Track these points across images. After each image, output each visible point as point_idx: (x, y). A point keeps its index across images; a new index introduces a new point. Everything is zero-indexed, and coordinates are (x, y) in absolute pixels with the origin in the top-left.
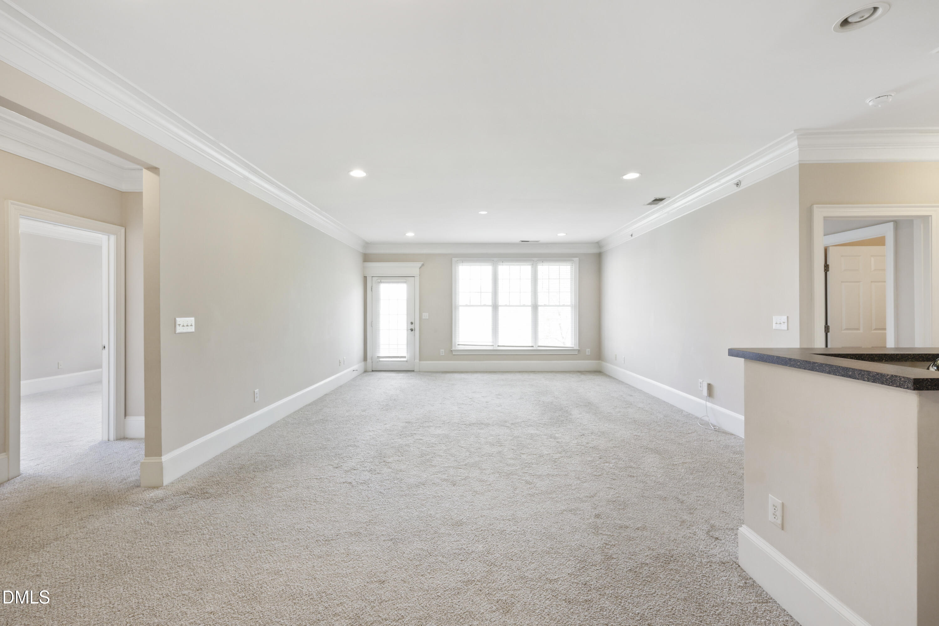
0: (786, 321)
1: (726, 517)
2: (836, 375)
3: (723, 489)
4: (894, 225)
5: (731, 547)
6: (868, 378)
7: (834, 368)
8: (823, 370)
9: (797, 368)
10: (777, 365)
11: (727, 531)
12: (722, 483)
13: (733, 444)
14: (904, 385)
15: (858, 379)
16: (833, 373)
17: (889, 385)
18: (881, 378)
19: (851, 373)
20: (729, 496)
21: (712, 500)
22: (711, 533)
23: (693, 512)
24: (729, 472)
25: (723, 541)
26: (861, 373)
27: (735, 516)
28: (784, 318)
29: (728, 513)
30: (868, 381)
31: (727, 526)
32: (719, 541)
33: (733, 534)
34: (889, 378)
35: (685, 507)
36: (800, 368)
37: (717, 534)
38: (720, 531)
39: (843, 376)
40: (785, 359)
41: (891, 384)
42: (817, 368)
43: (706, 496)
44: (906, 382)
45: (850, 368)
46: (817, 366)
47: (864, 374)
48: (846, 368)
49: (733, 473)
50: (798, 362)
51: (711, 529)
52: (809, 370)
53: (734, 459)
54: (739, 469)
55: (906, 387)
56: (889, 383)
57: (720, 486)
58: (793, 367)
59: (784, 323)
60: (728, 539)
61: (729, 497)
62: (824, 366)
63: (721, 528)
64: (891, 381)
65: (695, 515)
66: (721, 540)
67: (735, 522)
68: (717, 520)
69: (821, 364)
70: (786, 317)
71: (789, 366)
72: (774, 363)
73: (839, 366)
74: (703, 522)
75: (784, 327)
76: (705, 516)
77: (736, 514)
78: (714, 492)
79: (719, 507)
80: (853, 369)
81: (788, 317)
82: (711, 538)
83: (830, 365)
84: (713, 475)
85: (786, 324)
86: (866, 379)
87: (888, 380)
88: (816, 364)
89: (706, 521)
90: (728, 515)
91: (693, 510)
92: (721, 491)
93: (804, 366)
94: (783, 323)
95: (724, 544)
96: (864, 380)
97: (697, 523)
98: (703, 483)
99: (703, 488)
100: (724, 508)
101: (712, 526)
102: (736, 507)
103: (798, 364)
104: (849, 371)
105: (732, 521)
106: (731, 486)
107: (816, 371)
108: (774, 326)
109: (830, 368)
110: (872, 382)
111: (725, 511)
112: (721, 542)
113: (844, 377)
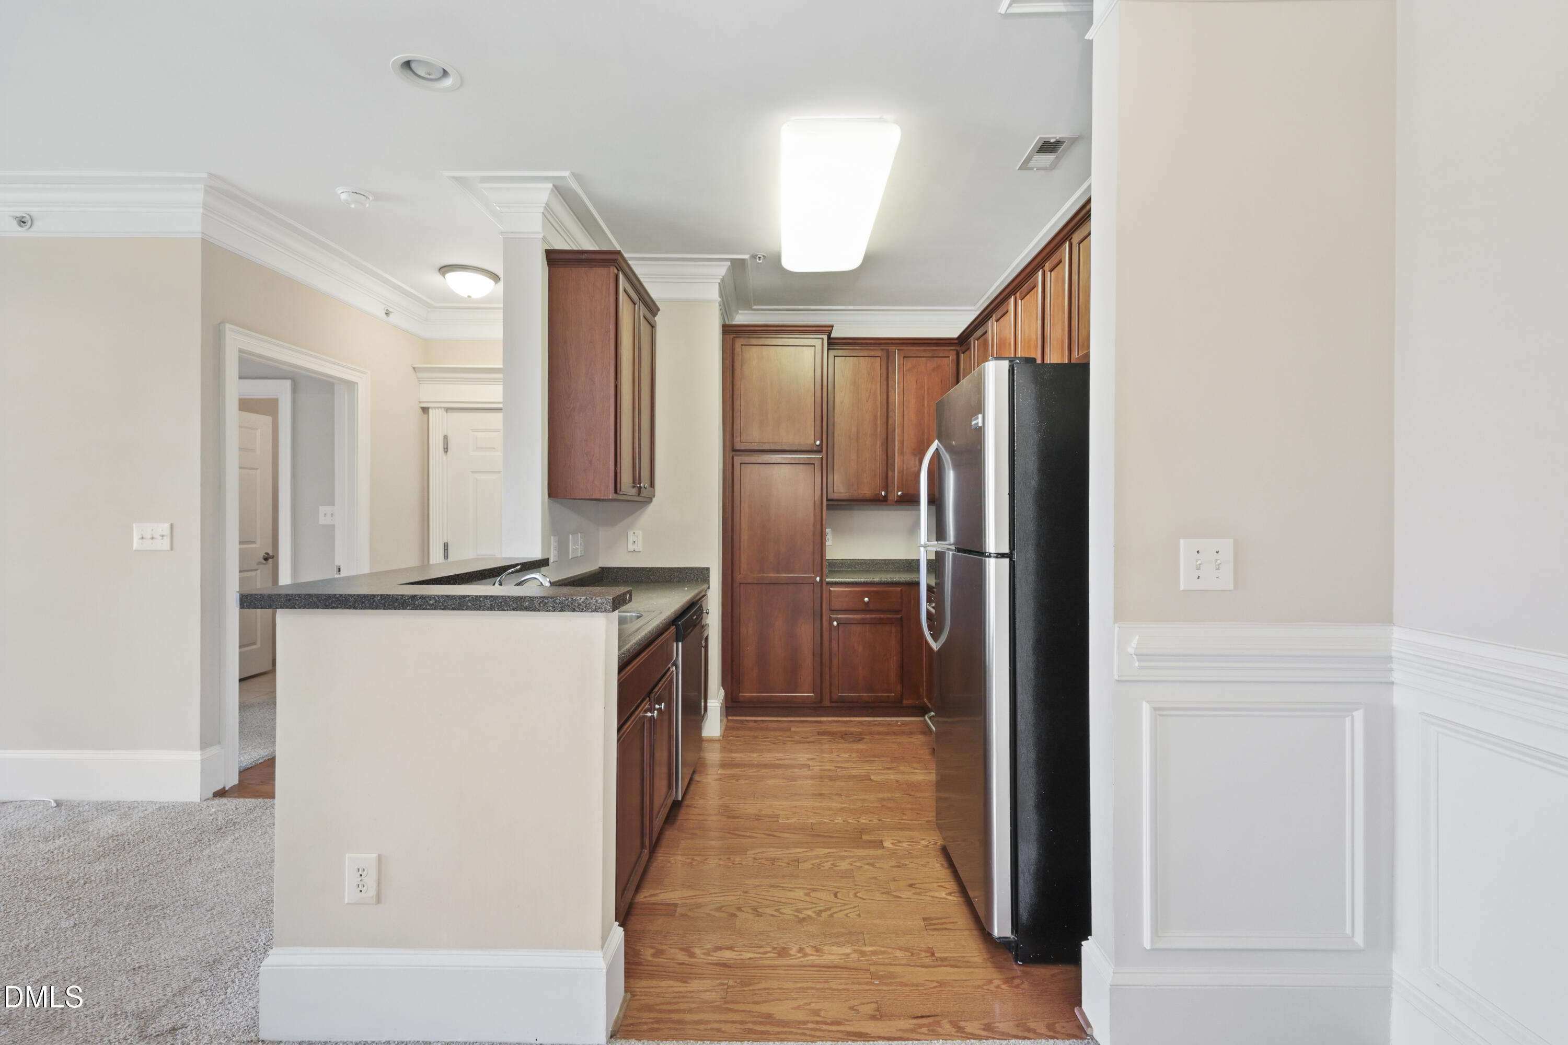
0: (167, 532)
1: (150, 976)
2: (503, 610)
3: (89, 926)
4: (291, 384)
5: (218, 1022)
6: (553, 607)
7: (500, 601)
8: (480, 607)
9: (429, 609)
10: (382, 611)
11: (178, 1000)
12: (76, 916)
13: (25, 823)
14: (601, 608)
15: (539, 610)
16: (498, 609)
17: (582, 612)
18: (572, 603)
19: (527, 603)
20: (116, 932)
21: (82, 964)
22: (150, 1031)
23: (62, 1020)
24: (71, 884)
25: (192, 1024)
26: (543, 601)
27: (165, 959)
28: (164, 528)
29: (148, 966)
30: (554, 610)
31: (169, 989)
32: (181, 1031)
33: (197, 996)
34: (582, 602)
35: (27, 1028)
36: (435, 609)
37: (164, 1022)
38: (165, 1010)
39: (515, 609)
40: (402, 599)
41: (585, 609)
42: (469, 604)
43: (60, 966)
44: (604, 603)
45: (526, 597)
46: (469, 600)
47: (548, 602)
48: (519, 597)
49: (82, 882)
50: (430, 600)
51: (142, 1024)
52: (453, 609)
53: (56, 852)
54: (88, 866)
55: (603, 610)
56: (583, 609)
57: (75, 925)
58: (420, 609)
59: (162, 536)
60: (197, 1012)
61: (119, 933)
62: (481, 599)
63: (161, 1004)
64: (585, 605)
65: (74, 1025)
66: (184, 1026)
67: (177, 971)
68: (137, 996)
69: (476, 596)
70: (167, 526)
71: (410, 609)
72: (376, 608)
73: (509, 597)
74: (109, 1024)
75: (165, 544)
76: (102, 1007)
77: (163, 956)
78: (72, 945)
79: (115, 967)
80: (530, 597)
81: (172, 526)
82: (160, 1039)
83: (492, 596)
84: (36, 912)
85: (167, 540)
86: (551, 608)
87: (581, 605)
88: (467, 599)
89: (116, 1014)
90: (151, 967)
91: (58, 1017)
92: (87, 933)
93: (443, 605)
94: (161, 538)
95: (197, 1028)
96: (547, 611)
97: (95, 1036)
98: (25, 942)
99: (33, 953)
100: (128, 960)
101: (139, 1016)
102: (150, 942)
103: (431, 602)
104: (524, 601)
105: (170, 974)
106: (102, 910)
107: (466, 609)
108: (136, 544)
109: (492, 601)
110: (560, 611)
111: (137, 965)
112: (189, 1028)
113: (517, 611)
